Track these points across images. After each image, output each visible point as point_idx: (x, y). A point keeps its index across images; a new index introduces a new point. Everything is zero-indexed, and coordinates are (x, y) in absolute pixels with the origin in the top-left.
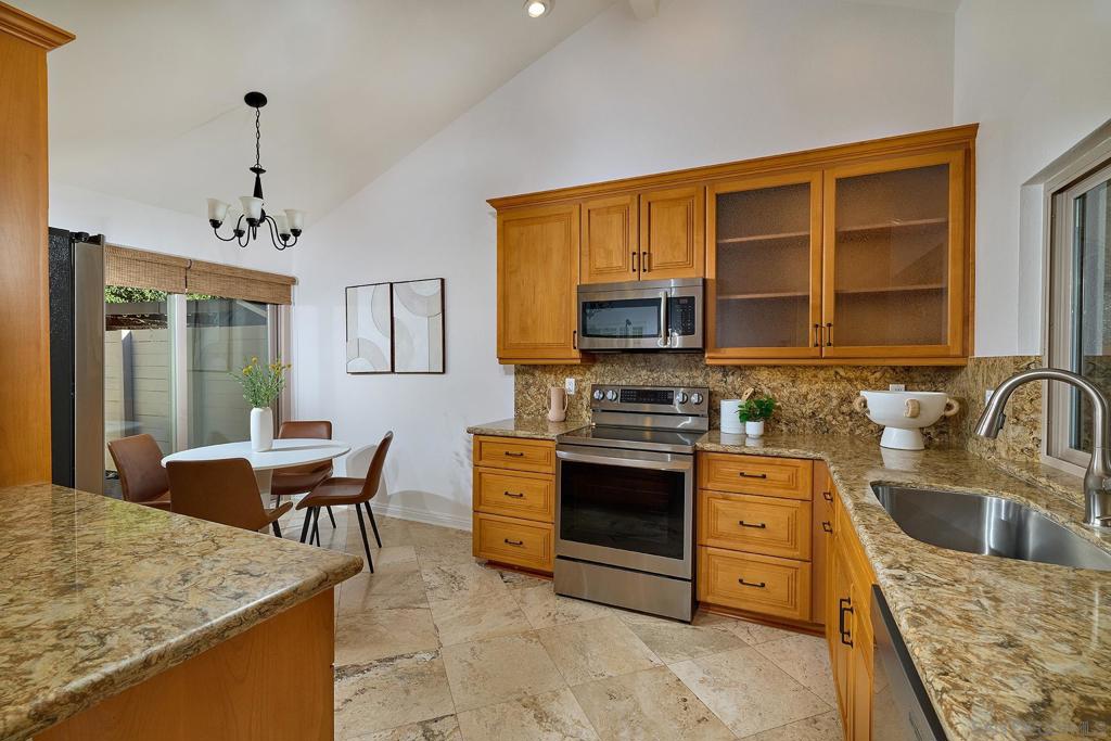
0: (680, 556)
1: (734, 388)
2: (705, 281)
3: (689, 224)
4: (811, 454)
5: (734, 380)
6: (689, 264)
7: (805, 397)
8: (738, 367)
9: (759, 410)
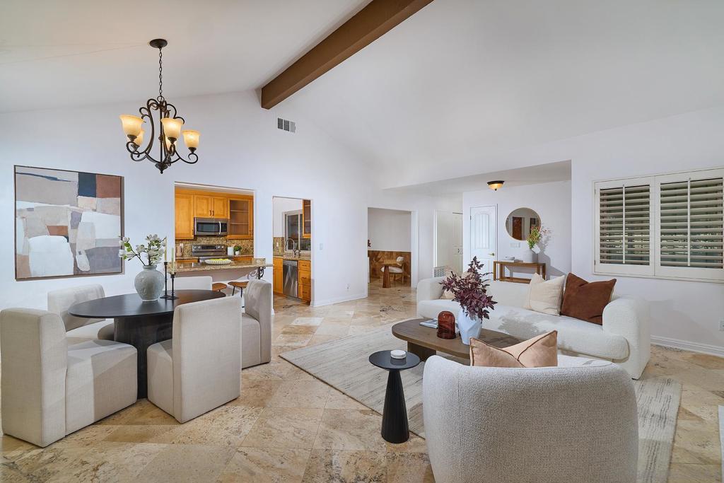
2: (228, 219)
6: (224, 215)
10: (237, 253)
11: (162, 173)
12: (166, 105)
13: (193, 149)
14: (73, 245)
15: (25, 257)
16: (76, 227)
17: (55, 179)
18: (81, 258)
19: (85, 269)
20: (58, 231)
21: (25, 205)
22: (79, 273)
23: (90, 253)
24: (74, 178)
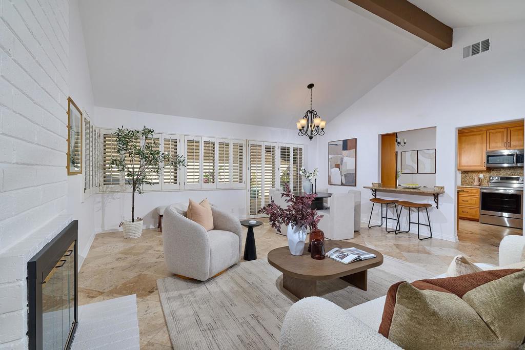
14: (341, 172)
15: (330, 176)
16: (342, 164)
17: (337, 145)
18: (343, 178)
19: (344, 183)
20: (338, 166)
21: (330, 156)
22: (342, 184)
23: (345, 176)
24: (341, 143)
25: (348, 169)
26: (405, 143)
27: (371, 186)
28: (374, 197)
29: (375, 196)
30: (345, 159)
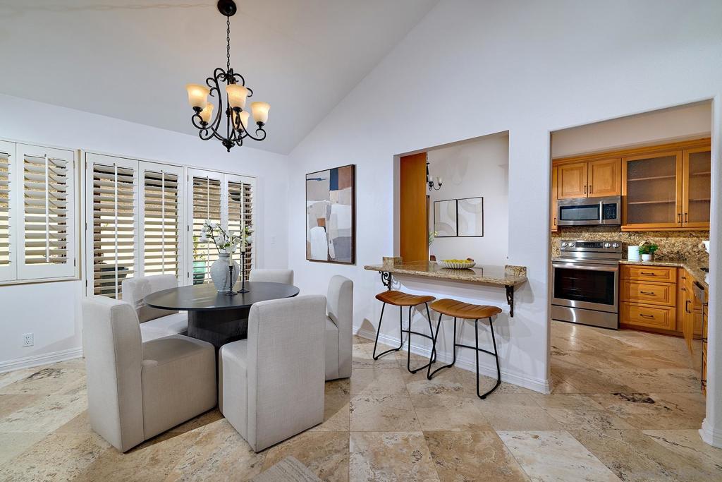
0: (613, 304)
1: (634, 241)
2: (621, 197)
3: (613, 172)
4: (676, 265)
5: (635, 238)
6: (614, 190)
7: (674, 244)
8: (637, 232)
9: (648, 249)
10: (646, 257)
11: (229, 151)
12: (233, 75)
13: (260, 124)
14: (327, 235)
15: (310, 244)
16: (328, 219)
17: (320, 179)
18: (331, 246)
19: (333, 256)
20: (322, 223)
21: (310, 203)
22: (330, 261)
23: (336, 242)
24: (327, 175)
25: (339, 228)
26: (440, 185)
27: (380, 263)
28: (386, 289)
29: (389, 285)
30: (335, 207)
